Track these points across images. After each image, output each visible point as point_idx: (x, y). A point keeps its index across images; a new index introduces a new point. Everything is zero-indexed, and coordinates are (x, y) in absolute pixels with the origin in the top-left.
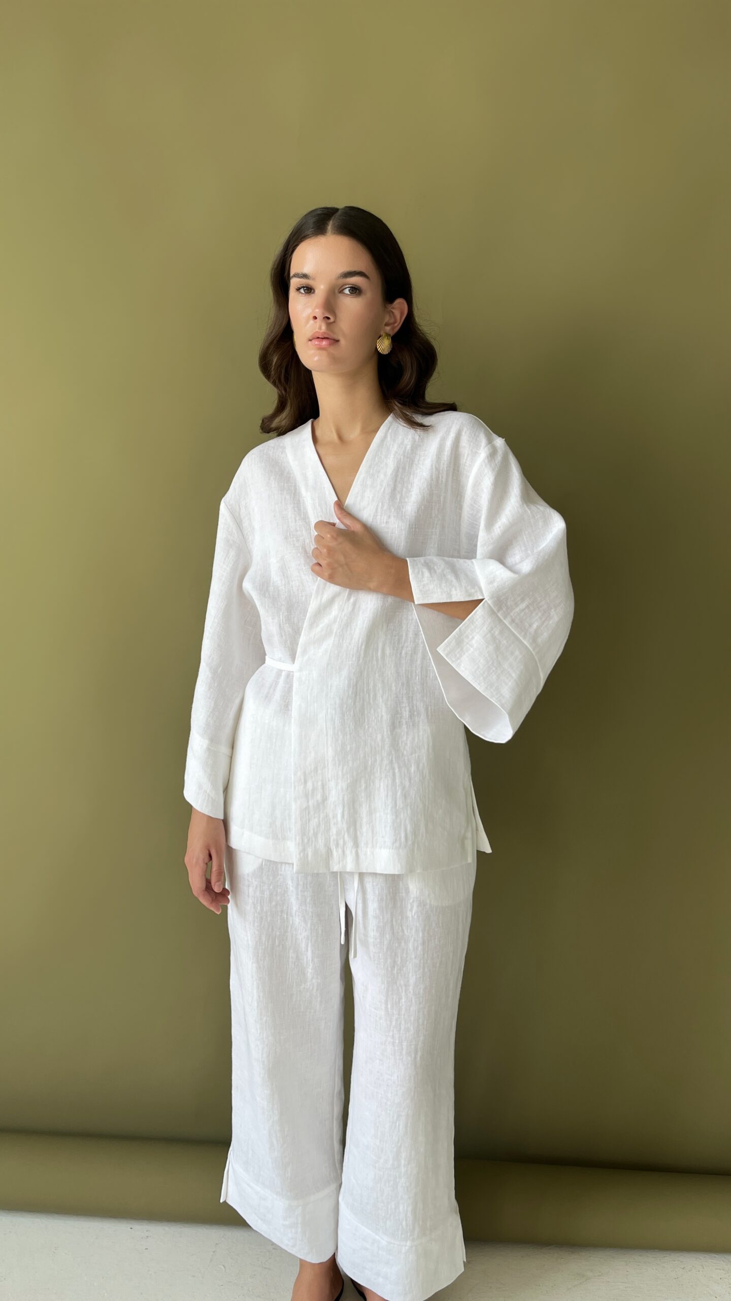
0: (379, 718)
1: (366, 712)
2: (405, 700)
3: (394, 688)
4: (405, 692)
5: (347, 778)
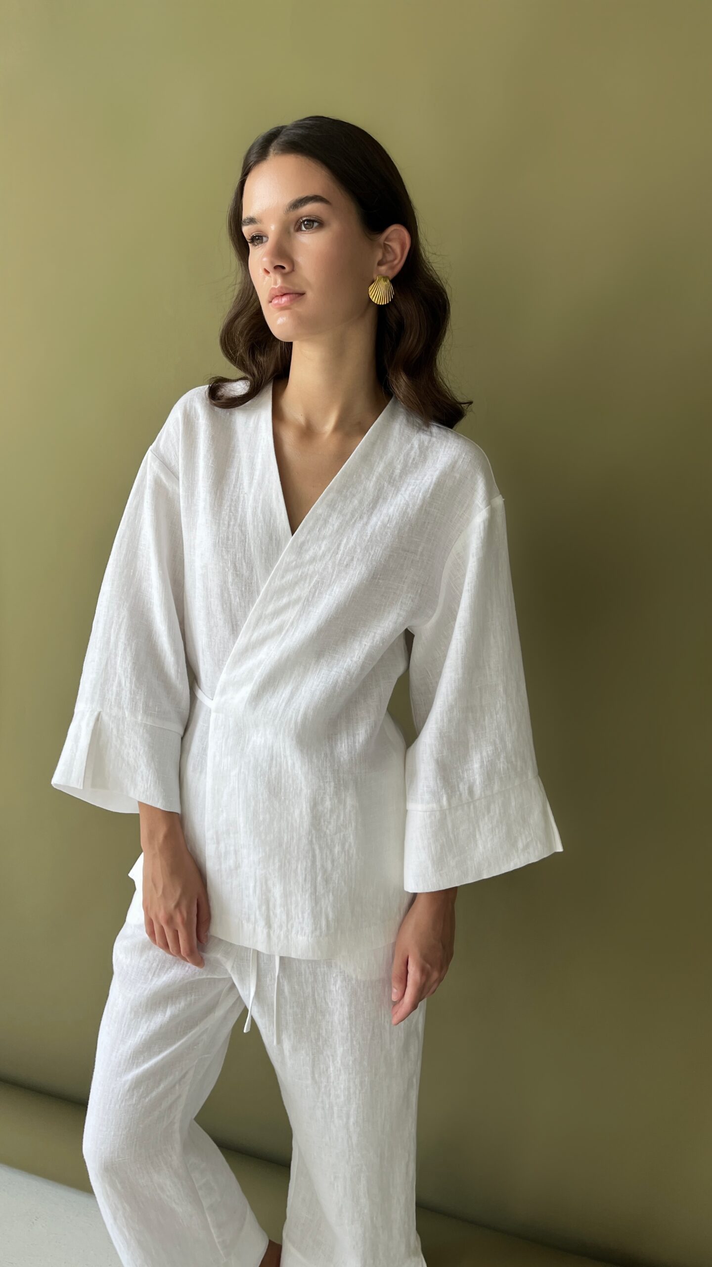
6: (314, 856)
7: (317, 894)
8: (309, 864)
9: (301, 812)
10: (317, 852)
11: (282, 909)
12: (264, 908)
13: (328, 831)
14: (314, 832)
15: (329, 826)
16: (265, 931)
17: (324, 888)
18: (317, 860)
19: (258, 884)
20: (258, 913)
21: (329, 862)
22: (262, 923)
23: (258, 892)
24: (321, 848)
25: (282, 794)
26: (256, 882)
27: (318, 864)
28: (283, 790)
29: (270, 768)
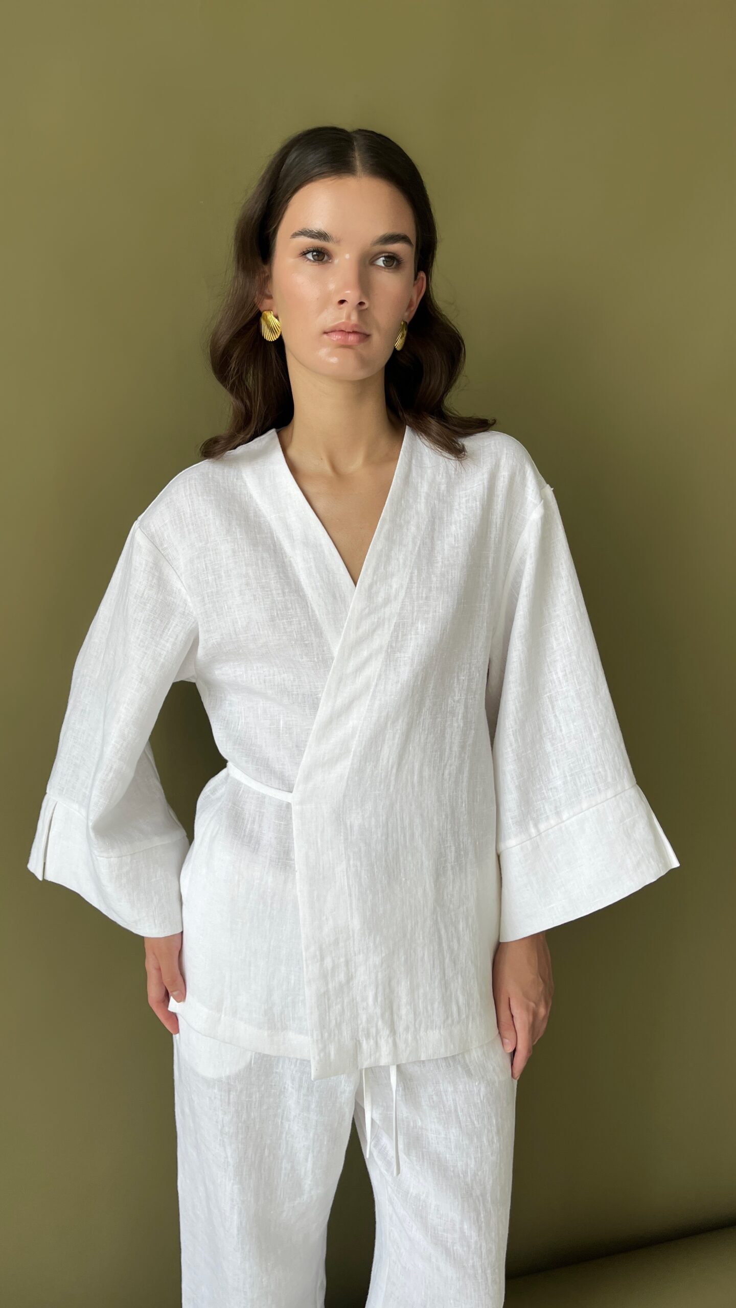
0: (419, 866)
1: (401, 859)
2: (449, 838)
3: (435, 823)
4: (449, 826)
5: (382, 951)
6: (440, 938)
7: (446, 978)
8: (436, 948)
9: (425, 890)
10: (443, 932)
11: (409, 1007)
12: (387, 1014)
13: (451, 906)
14: (438, 909)
15: (452, 900)
16: (390, 1041)
17: (452, 970)
18: (444, 941)
19: (380, 988)
20: (380, 1023)
21: (455, 940)
22: (385, 1032)
23: (379, 999)
24: (446, 927)
25: (402, 875)
26: (377, 988)
27: (445, 945)
28: (402, 871)
29: (386, 849)
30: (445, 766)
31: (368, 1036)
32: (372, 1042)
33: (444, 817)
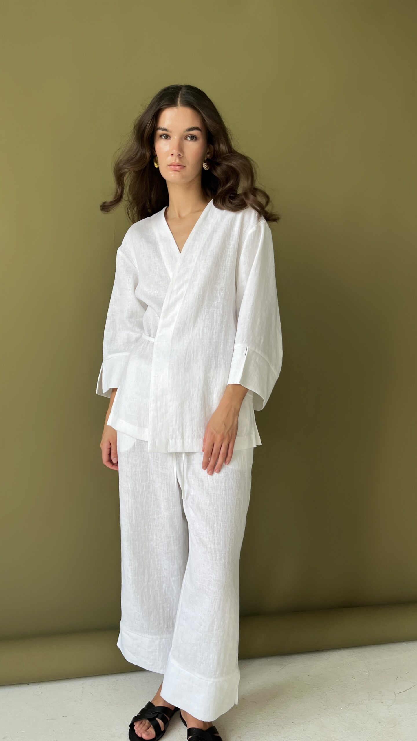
9: (200, 378)
11: (190, 427)
16: (181, 441)
20: (177, 433)
22: (179, 437)
23: (177, 422)
26: (177, 417)
30: (214, 329)
31: (172, 438)
32: (174, 441)
33: (212, 349)
